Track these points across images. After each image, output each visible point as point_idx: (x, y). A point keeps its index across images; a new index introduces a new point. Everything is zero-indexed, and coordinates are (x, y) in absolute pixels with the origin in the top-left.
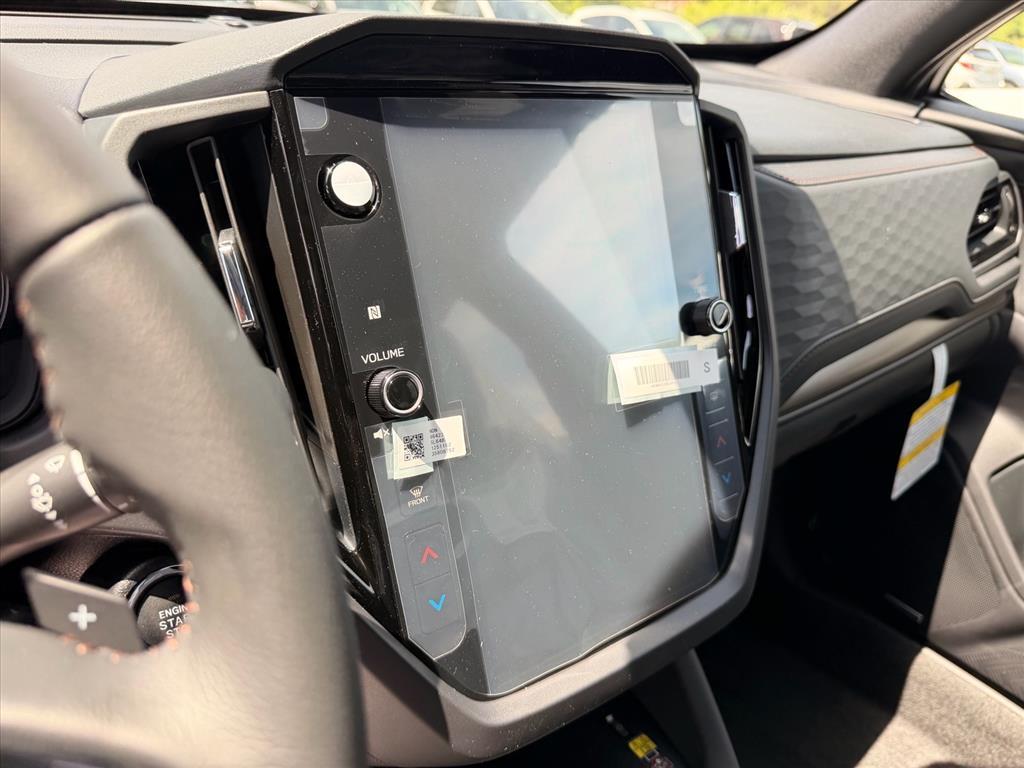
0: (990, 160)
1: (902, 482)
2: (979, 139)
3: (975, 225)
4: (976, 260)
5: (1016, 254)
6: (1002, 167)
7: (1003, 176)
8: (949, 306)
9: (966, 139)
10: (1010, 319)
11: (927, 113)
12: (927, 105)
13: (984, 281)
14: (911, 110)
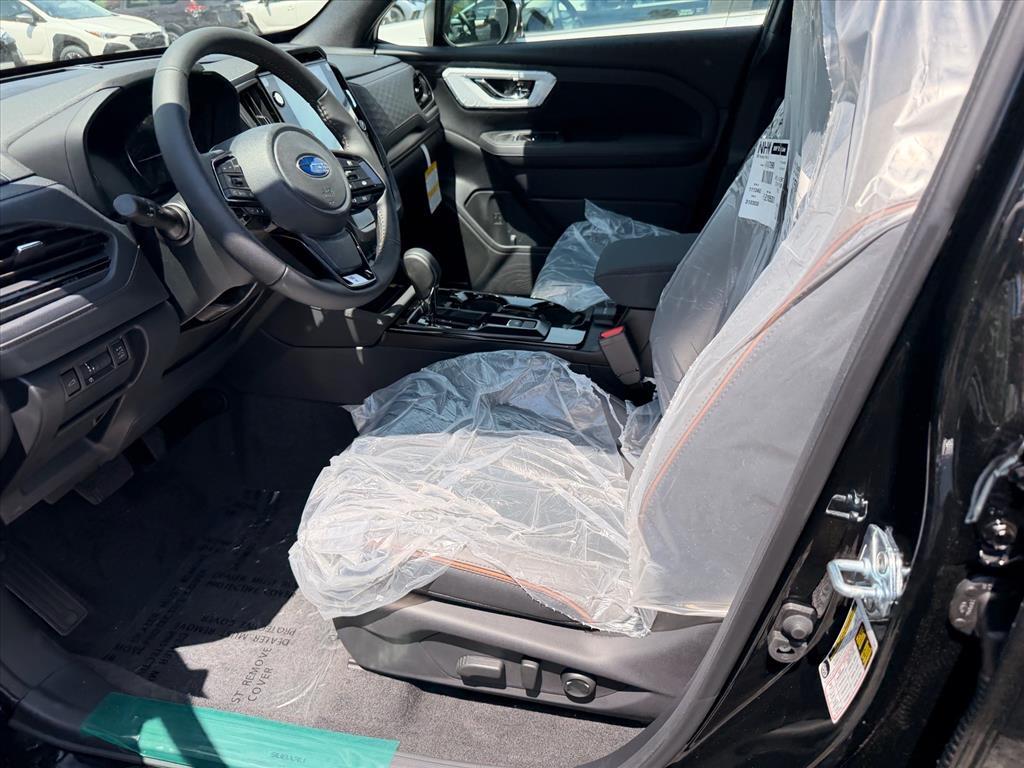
0: (410, 66)
1: (433, 207)
2: (403, 58)
3: (416, 94)
4: (422, 107)
5: (434, 104)
6: (416, 68)
7: (417, 72)
8: (418, 126)
9: (397, 60)
10: (444, 132)
11: (378, 51)
12: (376, 48)
13: (428, 115)
14: (371, 52)
